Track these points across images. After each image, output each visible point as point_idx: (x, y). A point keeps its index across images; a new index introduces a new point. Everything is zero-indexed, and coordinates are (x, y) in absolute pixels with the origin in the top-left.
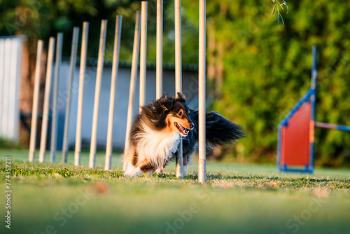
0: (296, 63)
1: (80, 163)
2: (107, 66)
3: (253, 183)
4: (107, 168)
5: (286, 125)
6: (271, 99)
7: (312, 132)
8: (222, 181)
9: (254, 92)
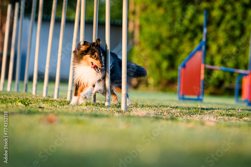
0: (191, 21)
1: (36, 93)
2: (58, 21)
3: (160, 111)
4: (55, 98)
5: (184, 66)
6: (173, 46)
7: (203, 72)
8: (138, 109)
9: (162, 41)
